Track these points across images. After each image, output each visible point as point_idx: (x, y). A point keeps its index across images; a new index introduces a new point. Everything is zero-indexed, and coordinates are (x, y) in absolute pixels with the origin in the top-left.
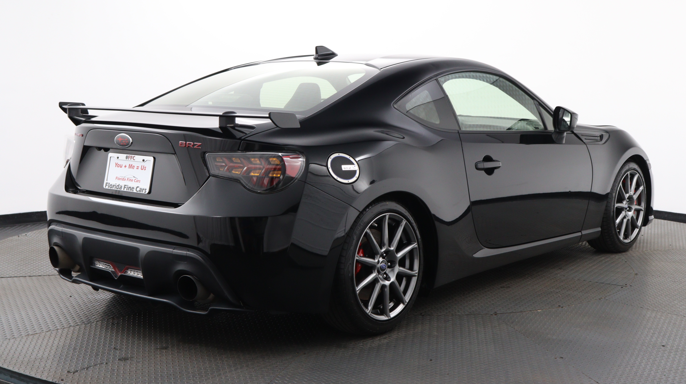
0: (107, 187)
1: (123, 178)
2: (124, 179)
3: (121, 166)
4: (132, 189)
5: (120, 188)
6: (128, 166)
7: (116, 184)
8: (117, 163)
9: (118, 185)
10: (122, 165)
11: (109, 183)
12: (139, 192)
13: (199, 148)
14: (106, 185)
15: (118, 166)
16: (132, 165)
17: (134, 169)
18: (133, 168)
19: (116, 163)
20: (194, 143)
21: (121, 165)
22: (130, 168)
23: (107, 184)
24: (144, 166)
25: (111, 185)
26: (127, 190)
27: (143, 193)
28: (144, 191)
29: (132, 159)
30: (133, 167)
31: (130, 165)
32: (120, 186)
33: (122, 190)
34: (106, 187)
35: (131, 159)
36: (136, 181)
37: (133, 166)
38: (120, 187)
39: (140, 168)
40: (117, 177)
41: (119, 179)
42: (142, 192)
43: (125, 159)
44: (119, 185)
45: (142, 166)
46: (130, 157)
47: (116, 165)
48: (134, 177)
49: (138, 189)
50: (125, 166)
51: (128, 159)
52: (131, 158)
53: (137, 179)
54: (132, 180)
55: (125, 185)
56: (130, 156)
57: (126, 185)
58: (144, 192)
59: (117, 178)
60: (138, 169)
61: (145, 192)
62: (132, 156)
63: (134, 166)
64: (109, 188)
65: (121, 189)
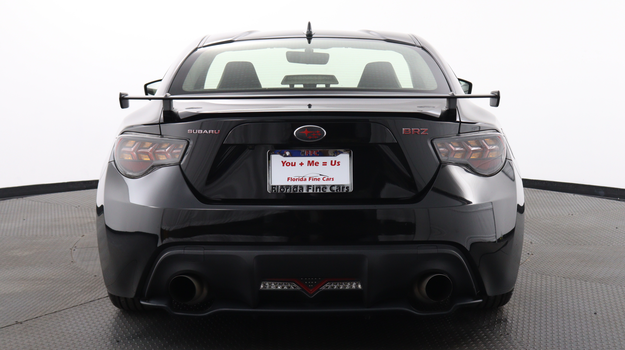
1: (301, 177)
4: (323, 189)
5: (300, 190)
6: (305, 164)
7: (291, 185)
9: (295, 186)
12: (336, 192)
13: (427, 134)
14: (273, 189)
17: (318, 166)
20: (420, 129)
22: (311, 166)
32: (300, 187)
34: (271, 191)
36: (325, 179)
37: (316, 163)
39: (329, 164)
41: (294, 179)
42: (343, 191)
48: (321, 175)
49: (334, 189)
53: (327, 177)
54: (320, 178)
55: (308, 186)
58: (347, 191)
59: (290, 178)
60: (325, 165)
65: (303, 191)
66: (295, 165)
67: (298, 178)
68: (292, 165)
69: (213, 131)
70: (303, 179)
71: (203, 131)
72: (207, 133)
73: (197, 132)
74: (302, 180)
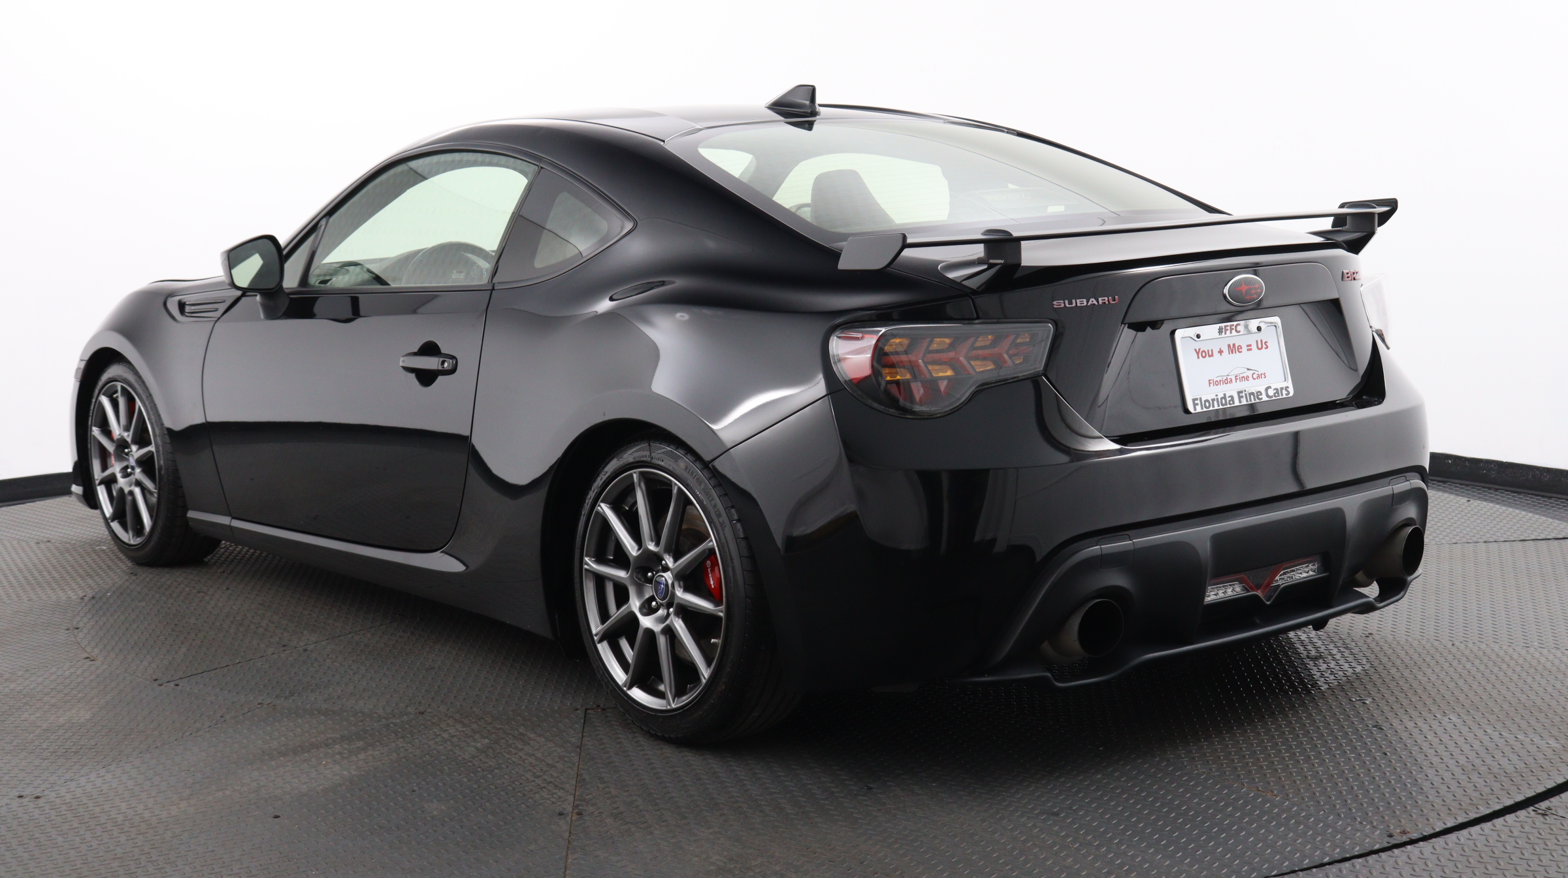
0: (1199, 409)
1: (1225, 378)
2: (1227, 379)
3: (1210, 354)
4: (1258, 396)
5: (1229, 401)
6: (1225, 349)
7: (1217, 395)
8: (1199, 349)
9: (1223, 396)
10: (1212, 350)
11: (1201, 399)
12: (1274, 398)
14: (1195, 405)
15: (1204, 354)
16: (1234, 345)
17: (1241, 352)
18: (1240, 350)
19: (1195, 350)
21: (1208, 351)
22: (1232, 353)
23: (1196, 402)
24: (1261, 341)
25: (1205, 401)
26: (1247, 401)
27: (1284, 396)
28: (1284, 392)
29: (1234, 331)
30: (1238, 349)
31: (1229, 346)
32: (1229, 397)
33: (1237, 403)
34: (1195, 409)
35: (1231, 333)
36: (1255, 376)
37: (1238, 346)
38: (1228, 399)
39: (1254, 347)
40: (1209, 380)
41: (1217, 383)
42: (1282, 395)
43: (1217, 335)
44: (1225, 395)
45: (1257, 341)
46: (1229, 328)
47: (1198, 353)
48: (1248, 369)
49: (1271, 392)
50: (1221, 352)
51: (1225, 333)
52: (1231, 329)
53: (1257, 373)
54: (1248, 377)
55: (1239, 393)
56: (1228, 326)
57: (1242, 392)
58: (1286, 395)
59: (1212, 382)
60: (1251, 350)
61: (1289, 393)
62: (1233, 325)
63: (1240, 347)
64: (1205, 410)
65: (1234, 403)
66: (1212, 355)
67: (1220, 378)
68: (1210, 356)
69: (1106, 298)
70: (1229, 380)
71: (1088, 302)
72: (1096, 303)
73: (1074, 305)
74: (1227, 383)
